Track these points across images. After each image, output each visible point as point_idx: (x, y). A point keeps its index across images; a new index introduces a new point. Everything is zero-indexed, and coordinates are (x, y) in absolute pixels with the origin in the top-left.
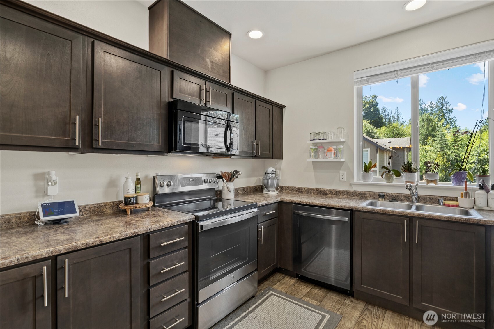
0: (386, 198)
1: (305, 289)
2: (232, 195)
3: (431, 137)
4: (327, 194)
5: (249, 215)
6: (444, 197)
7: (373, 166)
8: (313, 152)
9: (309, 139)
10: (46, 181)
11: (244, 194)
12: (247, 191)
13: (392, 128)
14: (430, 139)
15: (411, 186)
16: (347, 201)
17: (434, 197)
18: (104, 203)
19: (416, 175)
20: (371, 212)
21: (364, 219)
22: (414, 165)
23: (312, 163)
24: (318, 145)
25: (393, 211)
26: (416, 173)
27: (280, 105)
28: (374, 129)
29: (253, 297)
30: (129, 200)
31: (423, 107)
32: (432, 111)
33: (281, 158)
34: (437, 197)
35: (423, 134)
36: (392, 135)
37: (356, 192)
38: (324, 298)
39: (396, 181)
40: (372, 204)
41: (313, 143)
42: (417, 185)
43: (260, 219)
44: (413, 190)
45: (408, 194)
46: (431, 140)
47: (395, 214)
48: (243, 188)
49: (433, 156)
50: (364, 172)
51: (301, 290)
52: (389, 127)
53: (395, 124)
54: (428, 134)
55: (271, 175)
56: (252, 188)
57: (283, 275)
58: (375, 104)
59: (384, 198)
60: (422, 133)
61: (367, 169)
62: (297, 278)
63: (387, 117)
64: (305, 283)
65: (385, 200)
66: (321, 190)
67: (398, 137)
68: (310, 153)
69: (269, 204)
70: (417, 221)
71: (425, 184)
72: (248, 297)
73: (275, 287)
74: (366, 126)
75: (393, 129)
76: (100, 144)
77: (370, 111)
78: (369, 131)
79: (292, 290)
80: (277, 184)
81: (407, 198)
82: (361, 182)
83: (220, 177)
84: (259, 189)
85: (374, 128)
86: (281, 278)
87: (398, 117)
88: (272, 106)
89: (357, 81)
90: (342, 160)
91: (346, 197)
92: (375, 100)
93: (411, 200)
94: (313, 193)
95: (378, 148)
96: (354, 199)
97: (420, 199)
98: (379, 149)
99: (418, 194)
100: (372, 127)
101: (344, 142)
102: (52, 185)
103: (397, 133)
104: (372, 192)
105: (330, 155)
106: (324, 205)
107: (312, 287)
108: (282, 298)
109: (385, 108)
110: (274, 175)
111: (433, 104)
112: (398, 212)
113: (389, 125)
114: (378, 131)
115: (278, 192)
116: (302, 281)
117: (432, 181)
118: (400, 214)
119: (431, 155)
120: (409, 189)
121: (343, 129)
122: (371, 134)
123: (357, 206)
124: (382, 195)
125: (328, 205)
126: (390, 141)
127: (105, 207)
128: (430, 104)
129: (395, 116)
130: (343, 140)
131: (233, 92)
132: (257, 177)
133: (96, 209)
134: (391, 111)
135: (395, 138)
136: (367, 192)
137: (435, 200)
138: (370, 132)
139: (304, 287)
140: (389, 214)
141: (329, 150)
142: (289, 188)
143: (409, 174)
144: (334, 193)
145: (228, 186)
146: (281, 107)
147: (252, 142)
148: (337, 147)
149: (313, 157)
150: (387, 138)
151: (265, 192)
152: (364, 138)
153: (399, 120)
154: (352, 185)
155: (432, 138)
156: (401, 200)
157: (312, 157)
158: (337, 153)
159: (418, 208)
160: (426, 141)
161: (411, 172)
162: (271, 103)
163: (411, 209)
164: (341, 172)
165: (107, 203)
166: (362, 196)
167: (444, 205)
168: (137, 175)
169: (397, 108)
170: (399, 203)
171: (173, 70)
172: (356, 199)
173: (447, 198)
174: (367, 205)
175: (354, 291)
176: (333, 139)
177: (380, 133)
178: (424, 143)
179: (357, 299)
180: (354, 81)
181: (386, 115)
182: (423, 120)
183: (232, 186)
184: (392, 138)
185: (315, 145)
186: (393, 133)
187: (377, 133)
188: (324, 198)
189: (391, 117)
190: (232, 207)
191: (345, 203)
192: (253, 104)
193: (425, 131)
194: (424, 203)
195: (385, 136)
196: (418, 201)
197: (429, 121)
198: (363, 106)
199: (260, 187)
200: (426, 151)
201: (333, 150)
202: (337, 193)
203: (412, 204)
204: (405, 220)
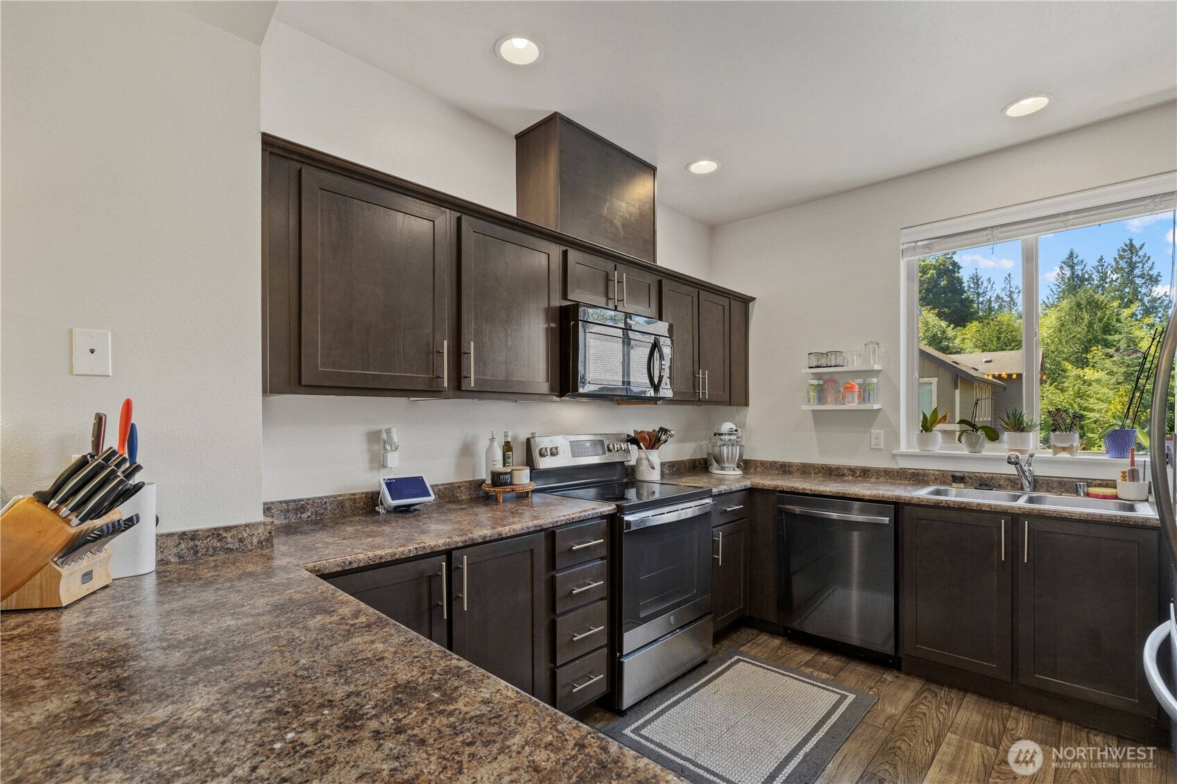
0: (967, 483)
1: (804, 655)
2: (655, 475)
3: (1100, 347)
4: (844, 475)
5: (694, 511)
6: (1089, 481)
7: (942, 418)
8: (814, 392)
9: (807, 364)
10: (382, 444)
11: (673, 474)
12: (678, 468)
13: (996, 326)
14: (1096, 351)
15: (1017, 457)
16: (888, 488)
17: (1067, 480)
18: (457, 483)
19: (1031, 437)
20: (936, 506)
21: (921, 519)
22: (1028, 416)
23: (811, 413)
24: (825, 377)
25: (979, 504)
26: (1031, 433)
27: (743, 297)
28: (950, 328)
29: (705, 662)
30: (502, 477)
31: (1080, 273)
32: (1104, 280)
33: (746, 404)
34: (1074, 480)
35: (1079, 339)
36: (995, 344)
37: (904, 472)
38: (841, 669)
39: (989, 449)
40: (938, 493)
41: (813, 374)
42: (1032, 456)
43: (716, 520)
44: (1023, 465)
45: (1015, 475)
46: (1100, 354)
47: (983, 509)
48: (672, 462)
49: (1105, 394)
50: (922, 431)
51: (795, 656)
52: (989, 323)
53: (1004, 317)
54: (1091, 340)
55: (727, 437)
56: (687, 464)
57: (755, 632)
58: (951, 268)
59: (964, 483)
60: (1074, 337)
61: (927, 427)
62: (784, 637)
63: (981, 299)
64: (801, 645)
65: (966, 486)
66: (831, 468)
67: (1012, 350)
68: (808, 392)
69: (731, 493)
70: (1026, 522)
71: (1051, 456)
72: (696, 662)
73: (742, 649)
74: (927, 323)
75: (997, 328)
76: (472, 385)
77: (936, 285)
78: (935, 335)
79: (778, 655)
80: (741, 456)
81: (1012, 482)
82: (916, 450)
83: (633, 441)
84: (701, 466)
85: (949, 326)
86: (753, 637)
87: (1010, 296)
88: (728, 299)
89: (908, 248)
90: (876, 407)
91: (885, 480)
92: (951, 258)
93: (1019, 486)
94: (815, 474)
95: (957, 376)
96: (900, 484)
97: (1037, 483)
98: (960, 378)
99: (1035, 474)
100: (944, 324)
101: (879, 371)
102: (392, 451)
103: (1008, 339)
104: (939, 471)
105: (850, 398)
106: (840, 495)
107: (816, 652)
108: (761, 667)
109: (977, 276)
110: (733, 437)
111: (1106, 264)
112: (990, 506)
113: (989, 319)
114: (960, 333)
115: (741, 472)
116: (795, 643)
117: (1064, 449)
118: (993, 510)
119: (1098, 393)
120: (1015, 464)
121: (878, 344)
122: (941, 342)
123: (908, 495)
124: (960, 477)
125: (849, 494)
126: (989, 359)
127: (459, 490)
128: (1098, 264)
129: (1002, 295)
130: (877, 367)
131: (660, 278)
132: (696, 441)
133: (447, 491)
134: (991, 283)
135: (1004, 350)
136: (927, 471)
137: (1068, 486)
138: (939, 338)
139: (799, 651)
140: (972, 510)
141: (849, 388)
142: (762, 463)
143: (1018, 434)
144: (858, 473)
145: (650, 457)
146: (746, 301)
147: (694, 373)
148: (864, 380)
149: (814, 402)
150: (984, 351)
151: (715, 470)
152: (922, 353)
153: (1013, 305)
154: (897, 458)
155: (1102, 349)
156: (1000, 487)
157: (812, 401)
158: (865, 394)
159: (1031, 500)
160: (1087, 358)
161: (1022, 430)
162: (728, 294)
163: (1016, 501)
164: (874, 431)
165: (460, 483)
166: (918, 478)
167: (1088, 495)
168: (506, 436)
169: (1009, 275)
170: (994, 492)
171: (567, 250)
172: (906, 485)
173: (1094, 482)
174: (928, 494)
175: (901, 658)
176: (856, 364)
177: (963, 340)
178: (1082, 363)
179: (908, 674)
180: (901, 248)
181: (978, 294)
182: (1079, 305)
183: (656, 457)
184: (995, 351)
185: (818, 376)
186: (999, 339)
187: (957, 340)
188: (838, 483)
189: (993, 299)
190: (657, 496)
191: (884, 490)
192: (696, 301)
193: (1084, 332)
194: (1048, 491)
195: (976, 347)
196: (1035, 489)
197: (1094, 305)
198: (920, 274)
199: (702, 462)
200: (1085, 382)
201: (857, 387)
202: (864, 474)
203: (1020, 494)
204: (1003, 521)
